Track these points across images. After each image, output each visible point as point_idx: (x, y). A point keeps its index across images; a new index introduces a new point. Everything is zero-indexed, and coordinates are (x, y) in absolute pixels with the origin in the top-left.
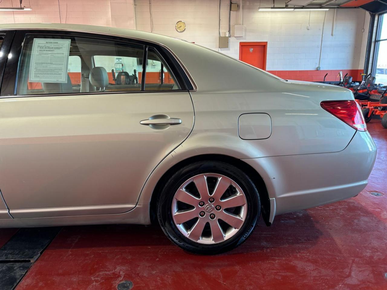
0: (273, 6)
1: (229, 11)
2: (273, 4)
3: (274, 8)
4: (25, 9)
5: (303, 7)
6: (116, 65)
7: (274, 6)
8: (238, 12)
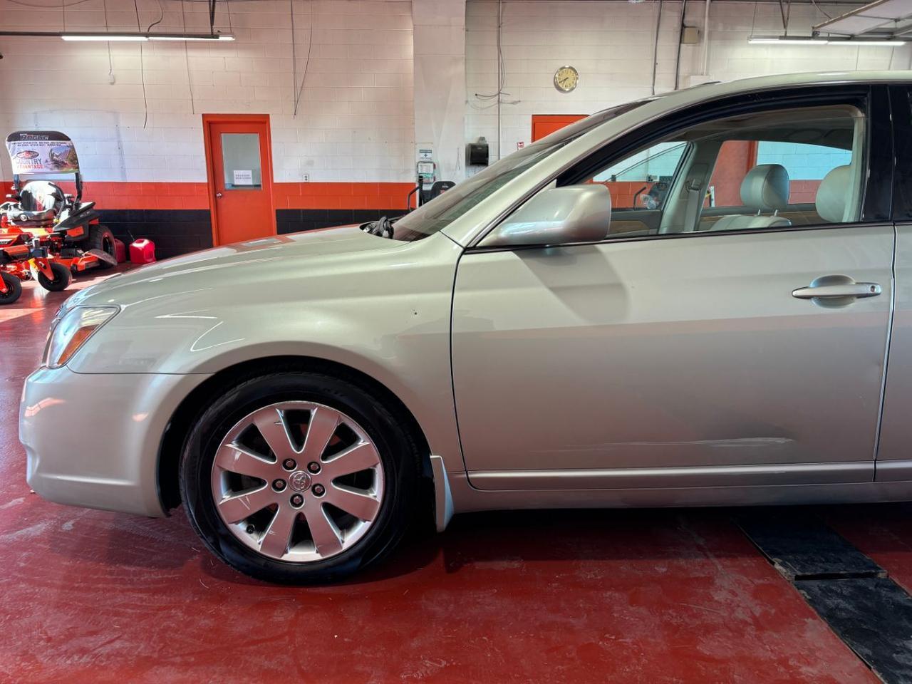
0: (783, 35)
1: (678, 44)
2: (784, 30)
3: (785, 37)
4: (221, 39)
5: (851, 38)
6: (420, 166)
7: (786, 33)
8: (699, 45)
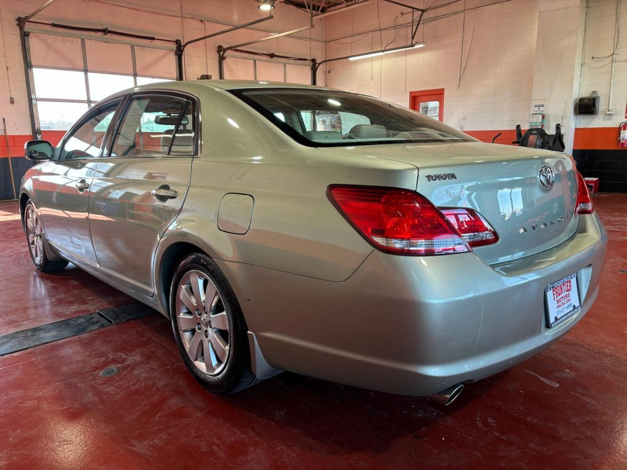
6: (532, 117)
